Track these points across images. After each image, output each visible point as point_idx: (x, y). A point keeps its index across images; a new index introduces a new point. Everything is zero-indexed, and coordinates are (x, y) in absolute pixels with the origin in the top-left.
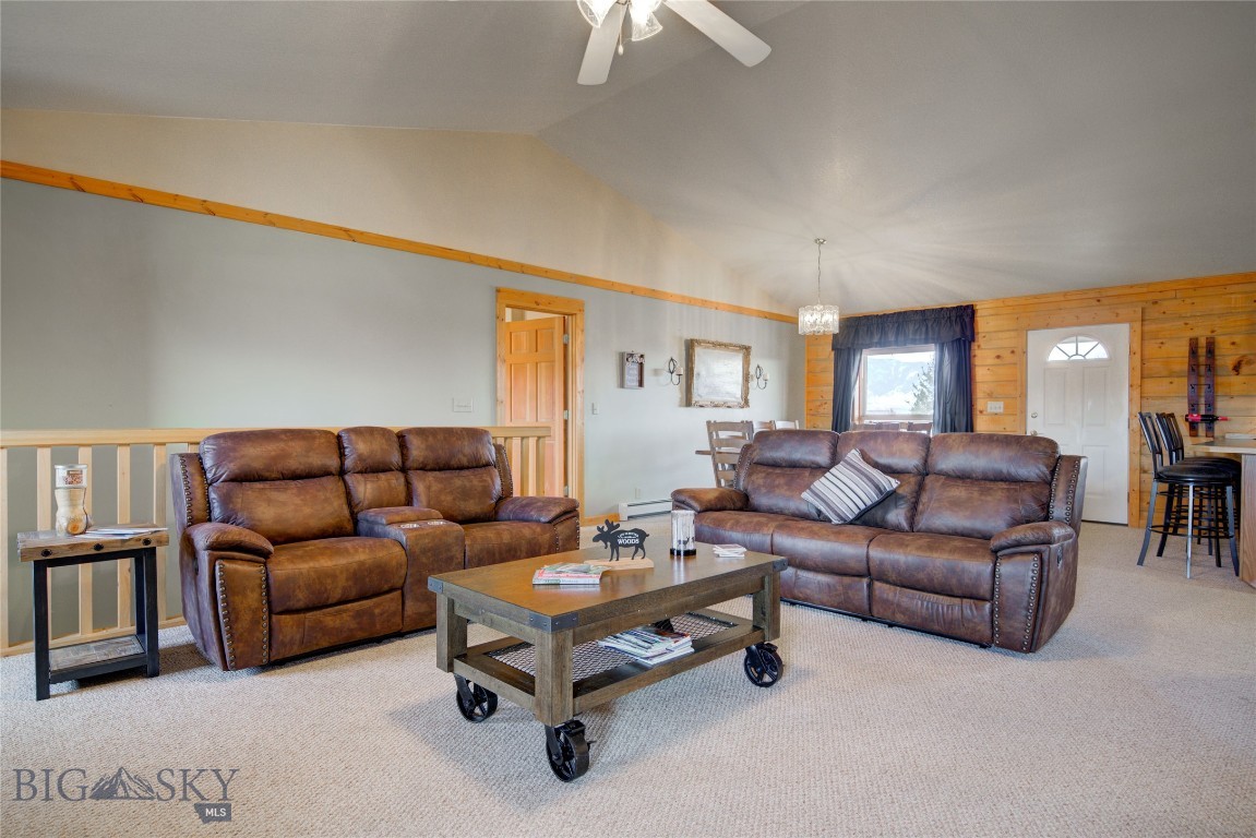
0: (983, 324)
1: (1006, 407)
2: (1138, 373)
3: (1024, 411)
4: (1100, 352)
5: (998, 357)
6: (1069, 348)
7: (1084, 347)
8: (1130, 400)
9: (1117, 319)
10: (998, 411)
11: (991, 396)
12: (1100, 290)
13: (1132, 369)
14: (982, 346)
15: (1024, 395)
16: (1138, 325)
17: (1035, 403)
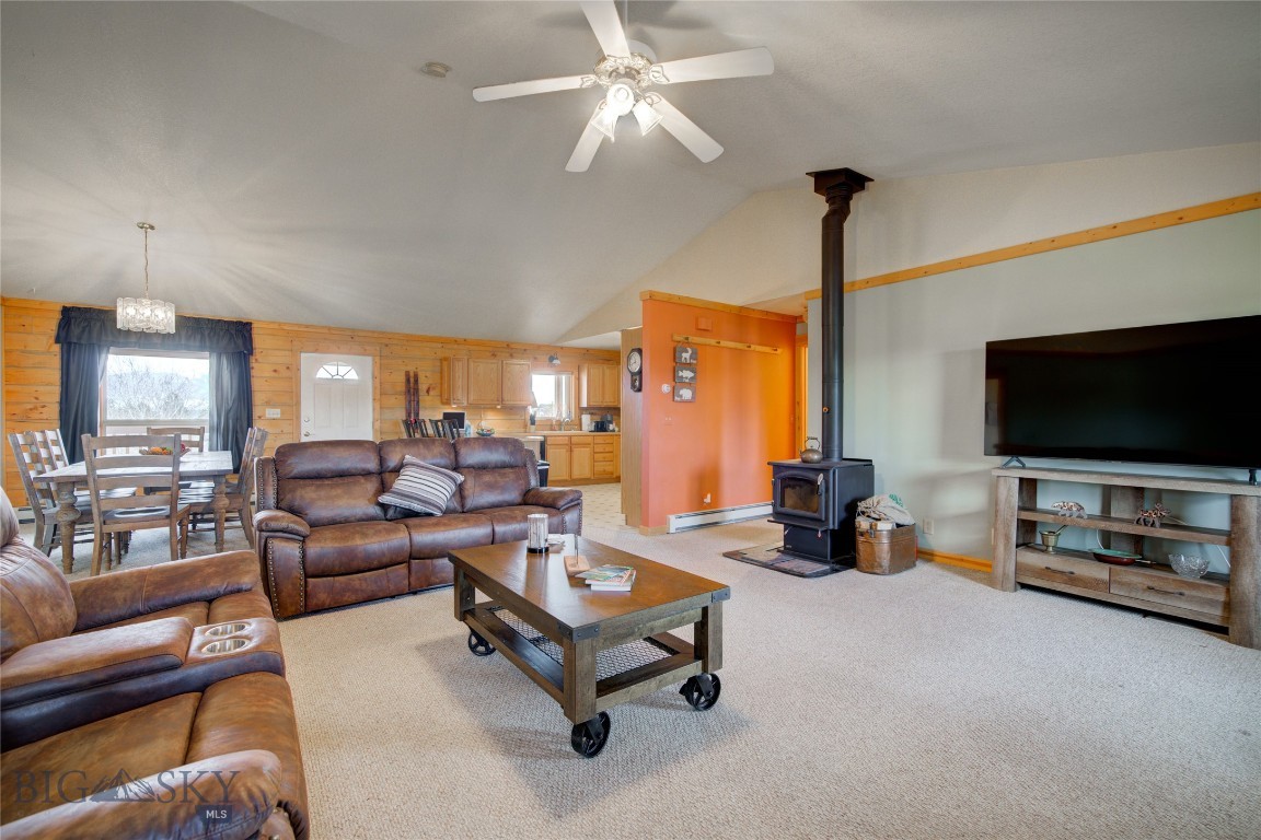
0: (259, 341)
1: (282, 413)
2: (378, 392)
3: (298, 417)
4: (353, 375)
5: (275, 371)
6: (332, 369)
7: (343, 370)
8: (374, 409)
9: (364, 353)
10: (275, 416)
11: (269, 404)
12: (353, 330)
13: (374, 388)
14: (260, 360)
15: (298, 403)
16: (377, 359)
17: (307, 409)
